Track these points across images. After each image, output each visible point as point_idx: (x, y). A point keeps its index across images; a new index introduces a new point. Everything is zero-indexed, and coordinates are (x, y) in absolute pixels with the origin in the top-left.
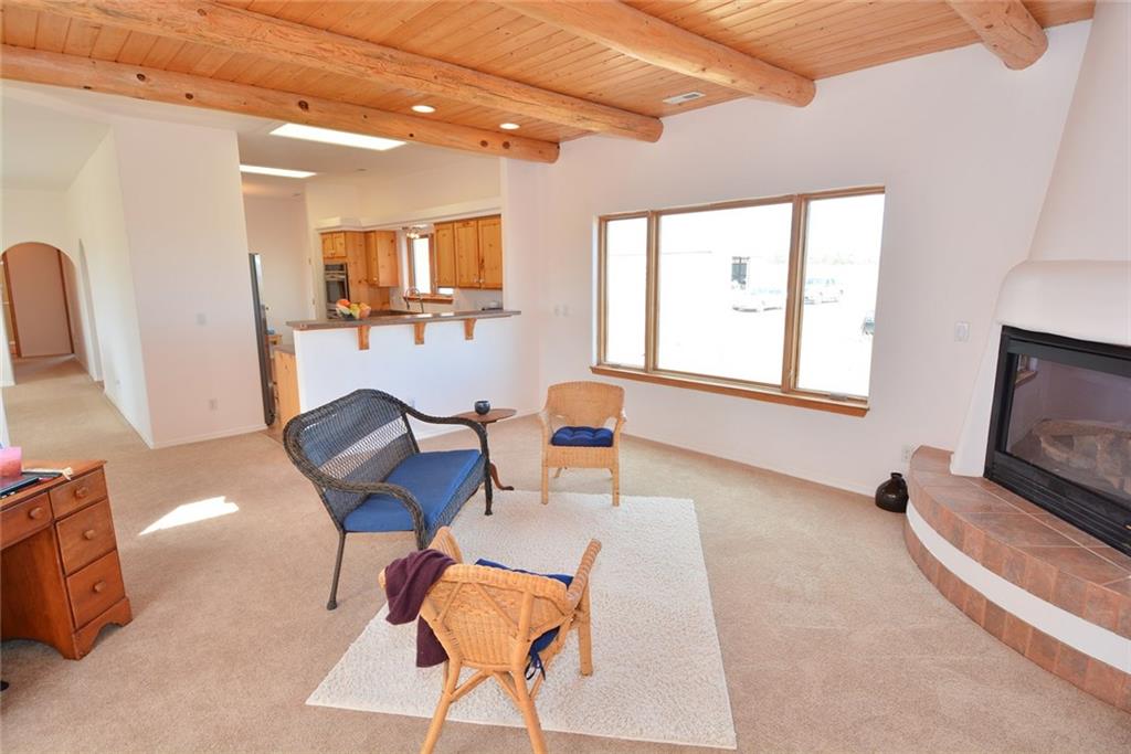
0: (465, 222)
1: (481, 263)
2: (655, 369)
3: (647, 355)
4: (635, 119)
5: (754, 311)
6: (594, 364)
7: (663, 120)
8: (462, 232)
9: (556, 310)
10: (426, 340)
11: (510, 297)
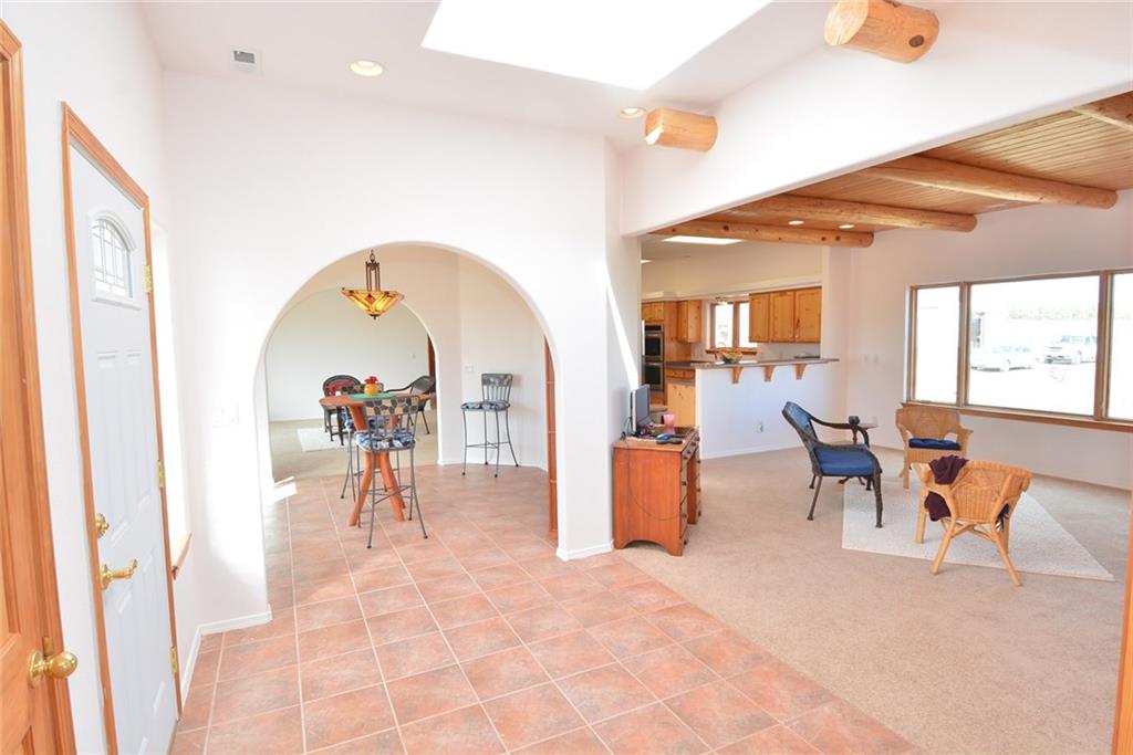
0: (783, 293)
1: (797, 324)
2: (966, 404)
3: (958, 393)
4: (957, 218)
5: (998, 370)
6: (905, 401)
7: (977, 216)
8: (779, 300)
9: (866, 359)
10: (772, 378)
11: (826, 350)
